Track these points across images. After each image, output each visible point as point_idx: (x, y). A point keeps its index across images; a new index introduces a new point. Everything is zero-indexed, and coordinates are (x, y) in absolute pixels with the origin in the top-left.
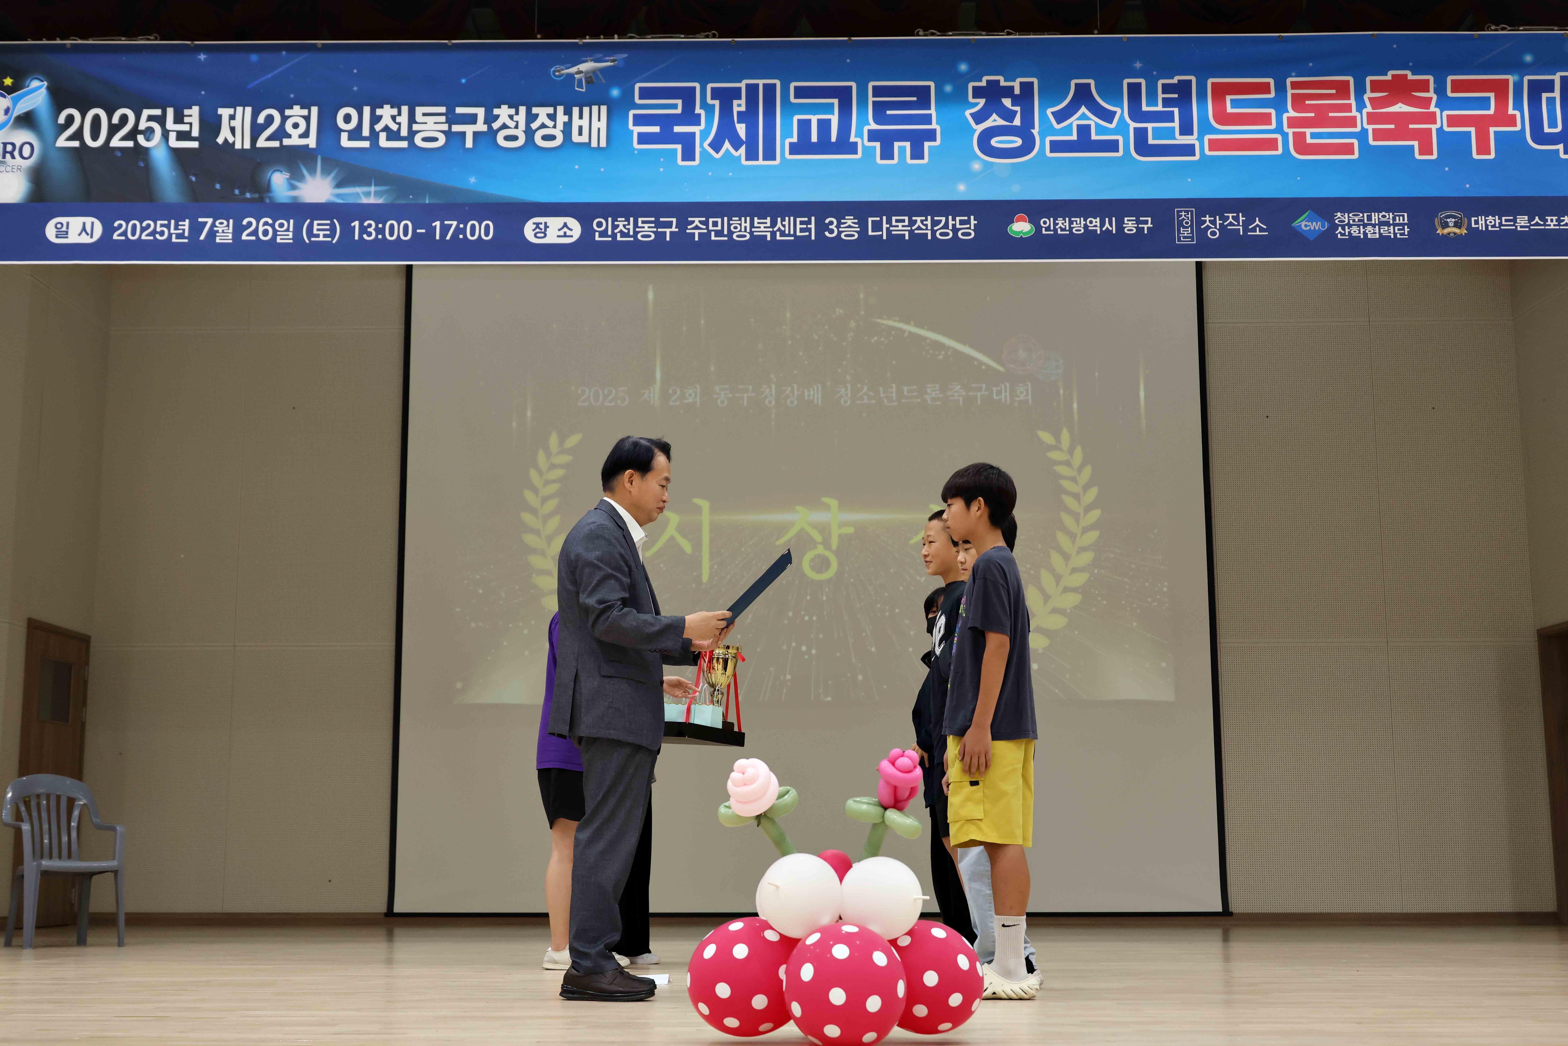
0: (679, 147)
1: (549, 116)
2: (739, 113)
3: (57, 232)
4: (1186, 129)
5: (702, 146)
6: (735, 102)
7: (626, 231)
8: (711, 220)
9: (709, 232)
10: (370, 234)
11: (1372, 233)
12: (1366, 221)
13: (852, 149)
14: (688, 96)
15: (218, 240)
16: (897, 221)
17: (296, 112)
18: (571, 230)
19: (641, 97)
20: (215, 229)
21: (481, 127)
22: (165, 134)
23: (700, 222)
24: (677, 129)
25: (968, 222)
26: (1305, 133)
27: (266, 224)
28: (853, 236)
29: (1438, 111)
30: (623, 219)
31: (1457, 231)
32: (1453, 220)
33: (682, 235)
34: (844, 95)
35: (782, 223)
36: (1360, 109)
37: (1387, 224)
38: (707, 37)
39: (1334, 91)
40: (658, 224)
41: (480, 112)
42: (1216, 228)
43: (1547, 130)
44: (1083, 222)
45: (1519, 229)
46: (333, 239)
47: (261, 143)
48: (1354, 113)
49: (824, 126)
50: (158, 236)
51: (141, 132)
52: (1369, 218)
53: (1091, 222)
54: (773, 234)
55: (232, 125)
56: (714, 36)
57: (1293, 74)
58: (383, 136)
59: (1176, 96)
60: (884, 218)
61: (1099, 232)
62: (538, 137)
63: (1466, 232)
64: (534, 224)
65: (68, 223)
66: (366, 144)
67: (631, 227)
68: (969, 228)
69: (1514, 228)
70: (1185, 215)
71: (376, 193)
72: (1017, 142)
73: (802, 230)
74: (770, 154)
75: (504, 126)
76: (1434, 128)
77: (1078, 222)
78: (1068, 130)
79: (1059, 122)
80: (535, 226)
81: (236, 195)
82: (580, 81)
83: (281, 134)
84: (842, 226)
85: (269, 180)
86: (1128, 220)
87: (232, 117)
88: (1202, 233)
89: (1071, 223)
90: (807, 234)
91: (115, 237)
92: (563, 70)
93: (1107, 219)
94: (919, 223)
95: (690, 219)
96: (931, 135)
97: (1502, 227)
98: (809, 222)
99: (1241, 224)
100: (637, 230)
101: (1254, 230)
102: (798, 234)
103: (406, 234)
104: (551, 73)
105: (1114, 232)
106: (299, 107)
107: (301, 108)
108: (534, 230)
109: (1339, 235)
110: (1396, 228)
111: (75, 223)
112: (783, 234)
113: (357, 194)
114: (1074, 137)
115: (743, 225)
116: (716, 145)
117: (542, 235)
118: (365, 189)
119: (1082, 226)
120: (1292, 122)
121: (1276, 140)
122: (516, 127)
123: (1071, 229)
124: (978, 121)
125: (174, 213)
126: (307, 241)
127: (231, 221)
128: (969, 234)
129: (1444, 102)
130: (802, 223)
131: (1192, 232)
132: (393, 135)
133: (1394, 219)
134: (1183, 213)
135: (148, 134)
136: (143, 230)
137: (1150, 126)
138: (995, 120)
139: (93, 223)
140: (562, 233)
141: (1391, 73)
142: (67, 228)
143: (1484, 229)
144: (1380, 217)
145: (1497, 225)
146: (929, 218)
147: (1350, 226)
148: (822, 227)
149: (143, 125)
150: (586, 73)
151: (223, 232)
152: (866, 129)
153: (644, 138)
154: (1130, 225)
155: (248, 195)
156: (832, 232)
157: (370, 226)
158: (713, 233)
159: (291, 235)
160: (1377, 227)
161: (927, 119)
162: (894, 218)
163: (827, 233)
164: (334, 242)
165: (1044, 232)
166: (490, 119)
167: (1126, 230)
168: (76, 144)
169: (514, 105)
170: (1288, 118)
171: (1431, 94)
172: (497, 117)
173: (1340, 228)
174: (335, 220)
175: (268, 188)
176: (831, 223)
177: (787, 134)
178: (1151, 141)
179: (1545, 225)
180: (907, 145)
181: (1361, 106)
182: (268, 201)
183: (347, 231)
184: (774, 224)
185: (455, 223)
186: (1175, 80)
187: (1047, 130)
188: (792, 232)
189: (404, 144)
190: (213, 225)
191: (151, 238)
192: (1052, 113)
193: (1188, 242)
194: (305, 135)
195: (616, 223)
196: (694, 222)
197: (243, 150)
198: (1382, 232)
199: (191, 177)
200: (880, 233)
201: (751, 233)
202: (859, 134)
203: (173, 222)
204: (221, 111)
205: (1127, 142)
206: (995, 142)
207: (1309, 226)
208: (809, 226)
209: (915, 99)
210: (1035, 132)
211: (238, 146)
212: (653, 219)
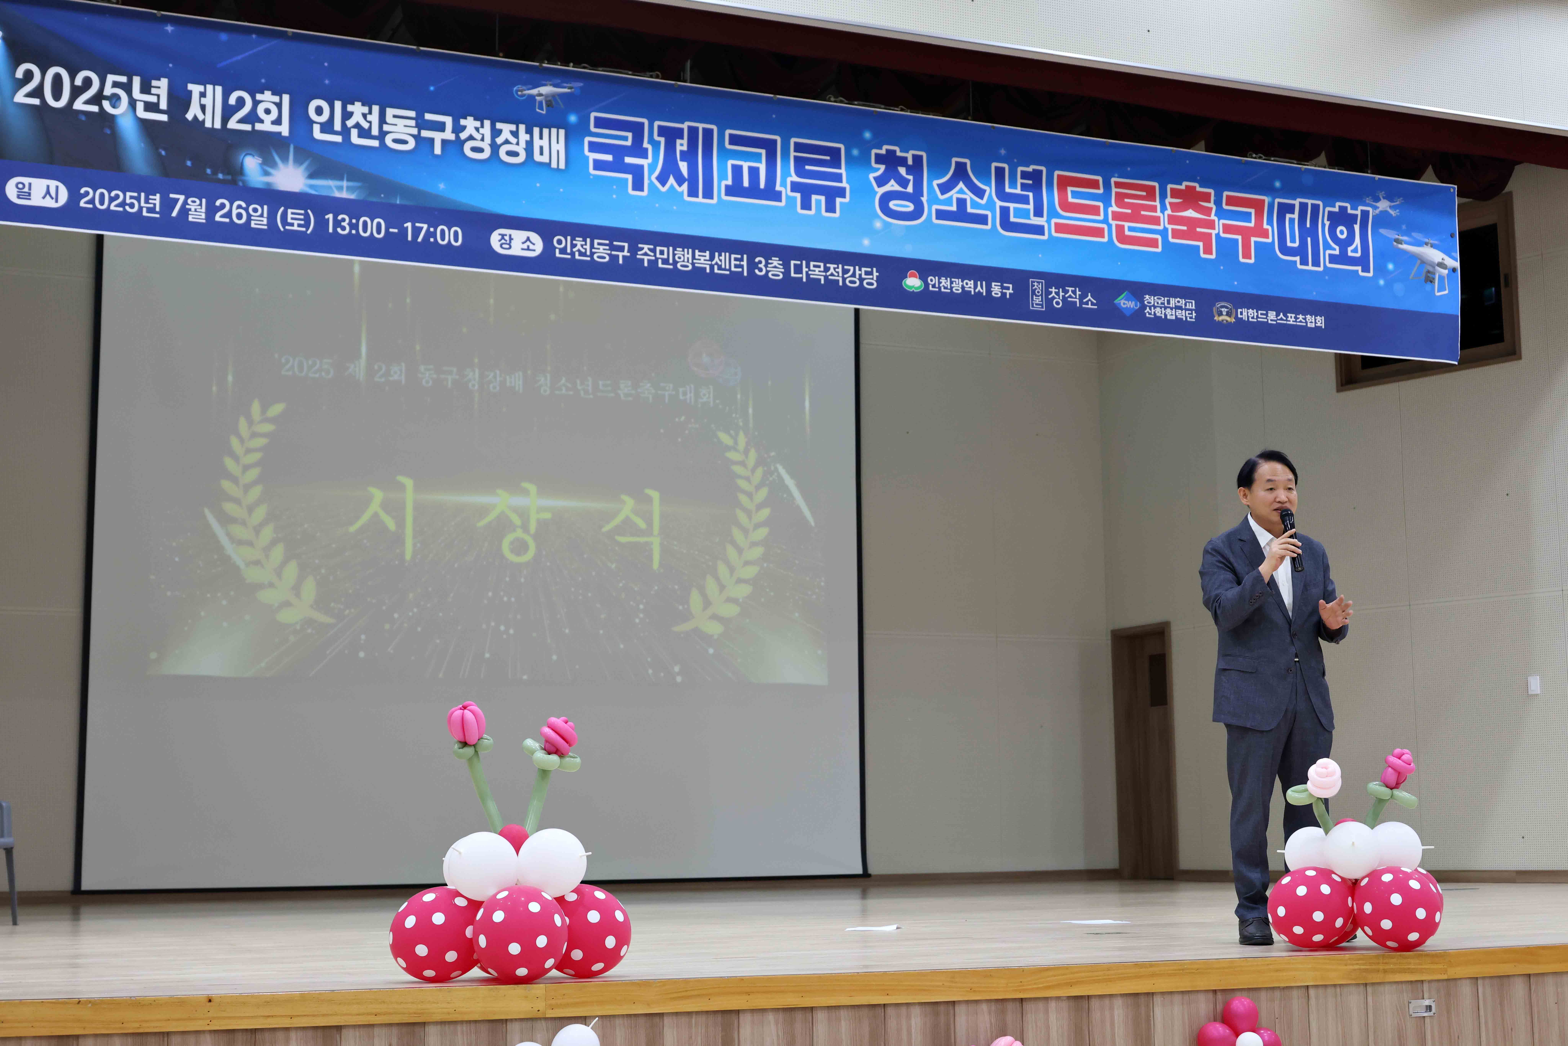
0: (629, 177)
1: (512, 132)
2: (682, 152)
3: (18, 192)
4: (1038, 213)
5: (650, 178)
6: (679, 142)
7: (583, 251)
8: (658, 249)
9: (657, 259)
10: (344, 229)
11: (1171, 315)
12: (1166, 304)
13: (777, 197)
14: (637, 130)
15: (190, 219)
16: (815, 266)
17: (267, 97)
18: (534, 244)
19: (596, 126)
20: (187, 207)
21: (449, 135)
22: (133, 103)
23: (649, 249)
24: (628, 160)
25: (871, 273)
26: (1123, 226)
27: (239, 207)
28: (779, 276)
29: (1216, 219)
30: (581, 239)
31: (1228, 319)
32: (1226, 310)
33: (633, 261)
34: (769, 147)
35: (719, 257)
36: (1162, 211)
37: (1180, 308)
38: (651, 77)
39: (1144, 194)
40: (612, 248)
41: (448, 120)
42: (1059, 298)
43: (1289, 244)
44: (961, 283)
45: (1270, 322)
46: (308, 229)
47: (232, 124)
48: (1159, 214)
49: (754, 172)
50: (127, 208)
51: (106, 98)
52: (1169, 302)
53: (967, 284)
54: (712, 267)
55: (202, 103)
56: (657, 77)
57: (1116, 175)
58: (354, 133)
59: (1030, 182)
60: (804, 262)
61: (973, 293)
62: (502, 151)
63: (1234, 320)
64: (500, 234)
65: (30, 184)
66: (338, 139)
67: (588, 247)
68: (872, 279)
69: (1266, 320)
70: (1037, 286)
71: (348, 188)
72: (910, 207)
73: (736, 266)
74: (708, 194)
75: (471, 138)
76: (1214, 232)
77: (957, 283)
78: (949, 202)
79: (943, 193)
80: (500, 237)
81: (208, 174)
82: (541, 103)
83: (252, 118)
84: (769, 266)
85: (242, 164)
86: (995, 285)
87: (203, 95)
88: (1049, 302)
89: (951, 283)
90: (740, 270)
91: (82, 204)
92: (525, 90)
93: (979, 283)
94: (832, 270)
95: (640, 245)
96: (841, 192)
97: (1259, 319)
98: (741, 260)
99: (1078, 297)
100: (593, 250)
101: (1087, 303)
102: (733, 269)
103: (379, 232)
104: (514, 93)
105: (984, 294)
106: (270, 93)
107: (273, 94)
108: (500, 241)
109: (1147, 314)
110: (1187, 312)
111: (39, 185)
112: (720, 268)
113: (330, 187)
114: (954, 208)
115: (686, 256)
116: (662, 179)
117: (507, 246)
118: (338, 183)
119: (960, 286)
120: (1117, 216)
121: (1103, 229)
122: (483, 140)
123: (952, 288)
124: (879, 186)
125: (144, 186)
126: (282, 229)
127: (204, 200)
128: (872, 284)
129: (1221, 213)
130: (736, 259)
131: (1042, 301)
132: (365, 133)
133: (1186, 305)
134: (1036, 284)
135: (114, 101)
136: (112, 200)
137: (1012, 206)
138: (892, 186)
139: (57, 187)
140: (525, 246)
141: (1185, 184)
142: (30, 189)
143: (1246, 319)
144: (1176, 302)
145: (1255, 317)
146: (840, 266)
147: (1155, 307)
148: (752, 265)
149: (108, 91)
150: (546, 96)
151: (196, 211)
152: (789, 180)
153: (598, 165)
154: (996, 290)
155: (220, 176)
156: (761, 270)
157: (344, 220)
158: (660, 261)
159: (265, 221)
160: (1174, 310)
161: (838, 178)
162: (812, 264)
163: (757, 271)
164: (309, 232)
165: (931, 288)
166: (458, 129)
167: (993, 294)
168: (36, 101)
169: (479, 118)
170: (1113, 212)
171: (1211, 205)
172: (464, 128)
173: (1148, 308)
174: (309, 211)
175: (239, 171)
176: (760, 262)
177: (723, 176)
178: (1012, 219)
179: (1286, 320)
180: (822, 198)
181: (1163, 209)
182: (241, 184)
183: (322, 223)
184: (712, 258)
185: (425, 226)
186: (1030, 169)
187: (933, 200)
188: (727, 267)
189: (375, 143)
190: (185, 203)
191: (121, 209)
192: (938, 185)
193: (1037, 308)
194: (278, 122)
195: (574, 242)
196: (642, 249)
197: (213, 129)
198: (1177, 314)
199: (160, 150)
200: (800, 276)
201: (693, 264)
202: (783, 184)
203: (143, 195)
204: (191, 87)
205: (994, 218)
206: (893, 205)
207: (1126, 304)
208: (742, 263)
209: (828, 158)
210: (924, 199)
211: (208, 124)
212: (607, 242)
